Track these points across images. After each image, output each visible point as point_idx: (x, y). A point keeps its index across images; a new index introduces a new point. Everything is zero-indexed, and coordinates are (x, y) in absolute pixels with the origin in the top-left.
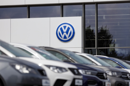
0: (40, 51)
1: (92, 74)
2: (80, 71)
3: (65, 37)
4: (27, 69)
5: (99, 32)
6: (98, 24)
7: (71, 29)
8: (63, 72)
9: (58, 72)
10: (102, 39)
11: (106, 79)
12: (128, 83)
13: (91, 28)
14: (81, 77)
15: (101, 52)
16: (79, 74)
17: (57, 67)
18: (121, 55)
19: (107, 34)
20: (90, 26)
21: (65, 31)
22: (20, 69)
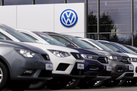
0: (43, 36)
1: (93, 58)
2: (82, 55)
3: (69, 23)
4: (31, 54)
5: (101, 18)
6: (100, 10)
7: (74, 15)
8: (65, 56)
9: (61, 57)
10: (104, 24)
11: (108, 63)
12: (128, 66)
14: (83, 61)
15: (103, 37)
16: (81, 58)
17: (60, 52)
18: (122, 40)
19: (109, 19)
20: (93, 12)
21: (68, 16)
22: (24, 54)
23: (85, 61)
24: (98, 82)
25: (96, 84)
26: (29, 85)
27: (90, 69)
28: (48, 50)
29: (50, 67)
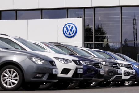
0: (50, 46)
1: (90, 64)
2: (81, 62)
4: (41, 61)
5: (96, 29)
7: (74, 28)
8: (68, 63)
9: (65, 63)
10: (98, 35)
11: (101, 68)
12: (118, 71)
13: (90, 27)
14: (82, 67)
15: (97, 45)
16: (80, 64)
17: (64, 59)
19: (102, 31)
21: (69, 29)
22: (36, 61)
23: (83, 67)
24: (94, 83)
25: (92, 84)
26: (40, 86)
27: (88, 73)
28: (54, 58)
29: (56, 71)
